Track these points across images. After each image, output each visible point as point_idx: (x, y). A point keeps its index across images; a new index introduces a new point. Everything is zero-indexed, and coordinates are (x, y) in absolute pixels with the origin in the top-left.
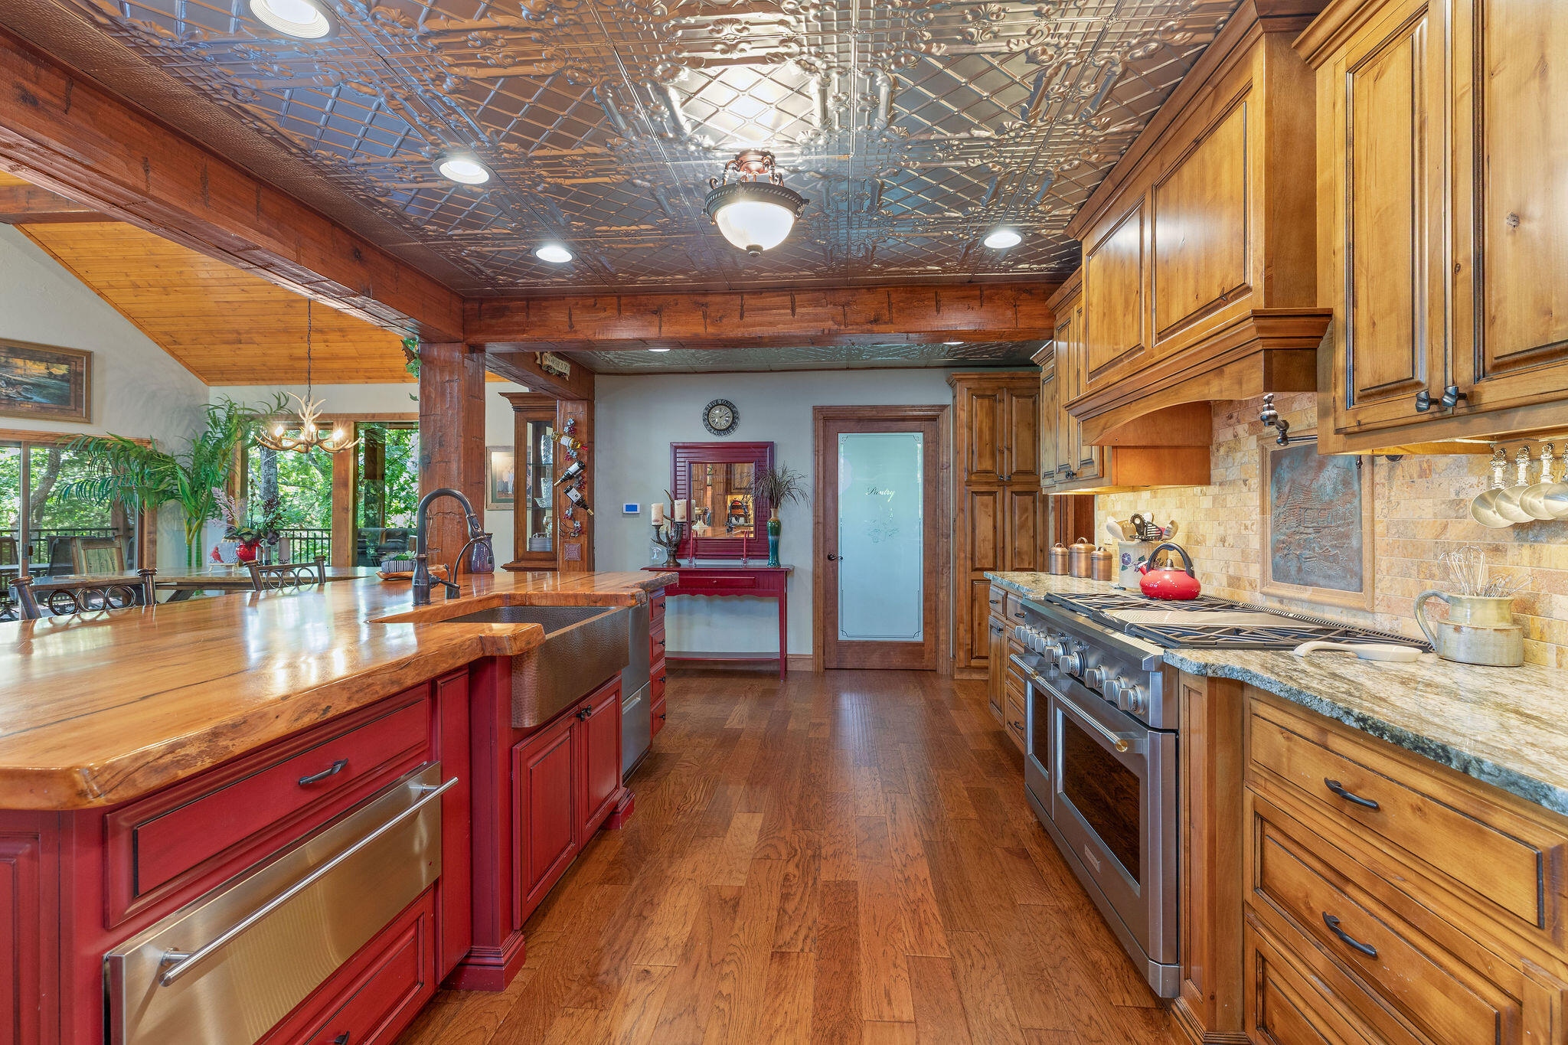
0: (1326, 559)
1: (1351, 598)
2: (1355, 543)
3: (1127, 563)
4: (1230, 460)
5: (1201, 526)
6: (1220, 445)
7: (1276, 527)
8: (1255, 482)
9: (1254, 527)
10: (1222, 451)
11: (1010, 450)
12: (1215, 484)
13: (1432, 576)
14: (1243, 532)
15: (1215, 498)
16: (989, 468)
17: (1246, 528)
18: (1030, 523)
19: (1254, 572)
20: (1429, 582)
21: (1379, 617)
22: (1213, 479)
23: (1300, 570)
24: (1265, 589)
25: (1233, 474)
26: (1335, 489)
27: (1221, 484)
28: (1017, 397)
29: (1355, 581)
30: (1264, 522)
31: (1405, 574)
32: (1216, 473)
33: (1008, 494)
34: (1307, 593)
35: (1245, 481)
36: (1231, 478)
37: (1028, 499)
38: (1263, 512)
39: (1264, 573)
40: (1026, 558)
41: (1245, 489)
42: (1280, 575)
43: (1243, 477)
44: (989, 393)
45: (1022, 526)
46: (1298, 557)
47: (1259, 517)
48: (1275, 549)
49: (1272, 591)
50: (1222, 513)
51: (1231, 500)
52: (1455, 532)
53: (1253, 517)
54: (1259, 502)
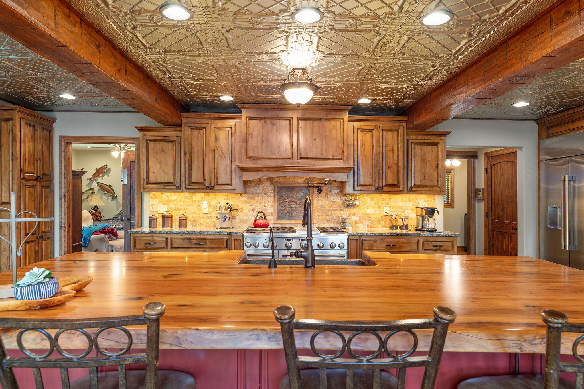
0: (299, 213)
3: (226, 219)
4: (257, 187)
5: (240, 207)
7: (279, 206)
8: (270, 194)
9: (269, 206)
10: (252, 184)
11: (41, 161)
12: (249, 193)
13: (328, 215)
15: (248, 198)
16: (33, 171)
17: (265, 206)
18: (49, 205)
19: (271, 218)
20: (328, 216)
23: (290, 216)
24: (275, 222)
25: (257, 191)
26: (302, 197)
27: (251, 193)
28: (43, 129)
30: (274, 205)
31: (322, 215)
33: (40, 187)
34: (293, 222)
35: (265, 194)
36: (257, 192)
37: (48, 190)
38: (274, 202)
39: (275, 218)
40: (47, 225)
41: (264, 195)
42: (279, 217)
43: (263, 192)
44: (32, 123)
45: (46, 206)
46: (289, 214)
47: (272, 203)
48: (278, 212)
49: (279, 222)
50: (252, 202)
51: (257, 198)
52: (333, 207)
53: (269, 203)
54: (272, 199)
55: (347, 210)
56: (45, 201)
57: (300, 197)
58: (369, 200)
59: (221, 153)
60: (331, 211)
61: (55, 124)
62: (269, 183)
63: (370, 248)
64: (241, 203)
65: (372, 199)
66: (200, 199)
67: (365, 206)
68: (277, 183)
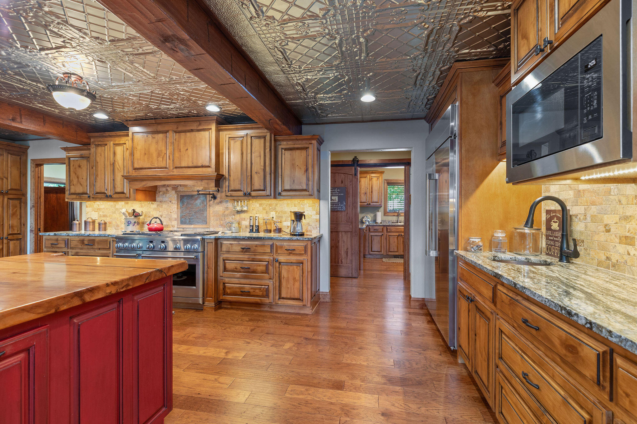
0: (198, 218)
1: (204, 226)
2: (205, 215)
3: (130, 223)
4: (164, 196)
5: (151, 213)
6: (160, 192)
7: (182, 212)
8: (175, 202)
9: (174, 212)
10: (161, 193)
11: (7, 179)
12: (158, 201)
13: (222, 220)
14: (169, 213)
15: (158, 205)
17: (171, 212)
18: (18, 213)
19: (175, 223)
21: (211, 229)
22: (157, 200)
23: (190, 221)
24: (179, 227)
25: (165, 199)
26: (200, 204)
27: (160, 202)
28: (11, 154)
29: (205, 222)
30: (178, 211)
31: (216, 220)
32: (157, 199)
33: (6, 199)
34: (192, 226)
35: (170, 202)
37: (17, 202)
38: (178, 209)
39: (178, 223)
40: (16, 229)
41: (170, 203)
42: (182, 223)
43: (169, 200)
45: (14, 214)
46: (189, 219)
47: (176, 210)
48: (181, 217)
49: (181, 227)
50: (161, 209)
51: (164, 206)
52: (226, 213)
53: (174, 210)
54: (176, 206)
55: (238, 215)
56: (12, 210)
57: (199, 204)
58: (258, 205)
59: (118, 166)
60: (225, 216)
61: (29, 151)
62: (174, 192)
63: (227, 250)
64: (152, 210)
65: (261, 205)
66: (121, 207)
67: (254, 211)
68: (180, 191)
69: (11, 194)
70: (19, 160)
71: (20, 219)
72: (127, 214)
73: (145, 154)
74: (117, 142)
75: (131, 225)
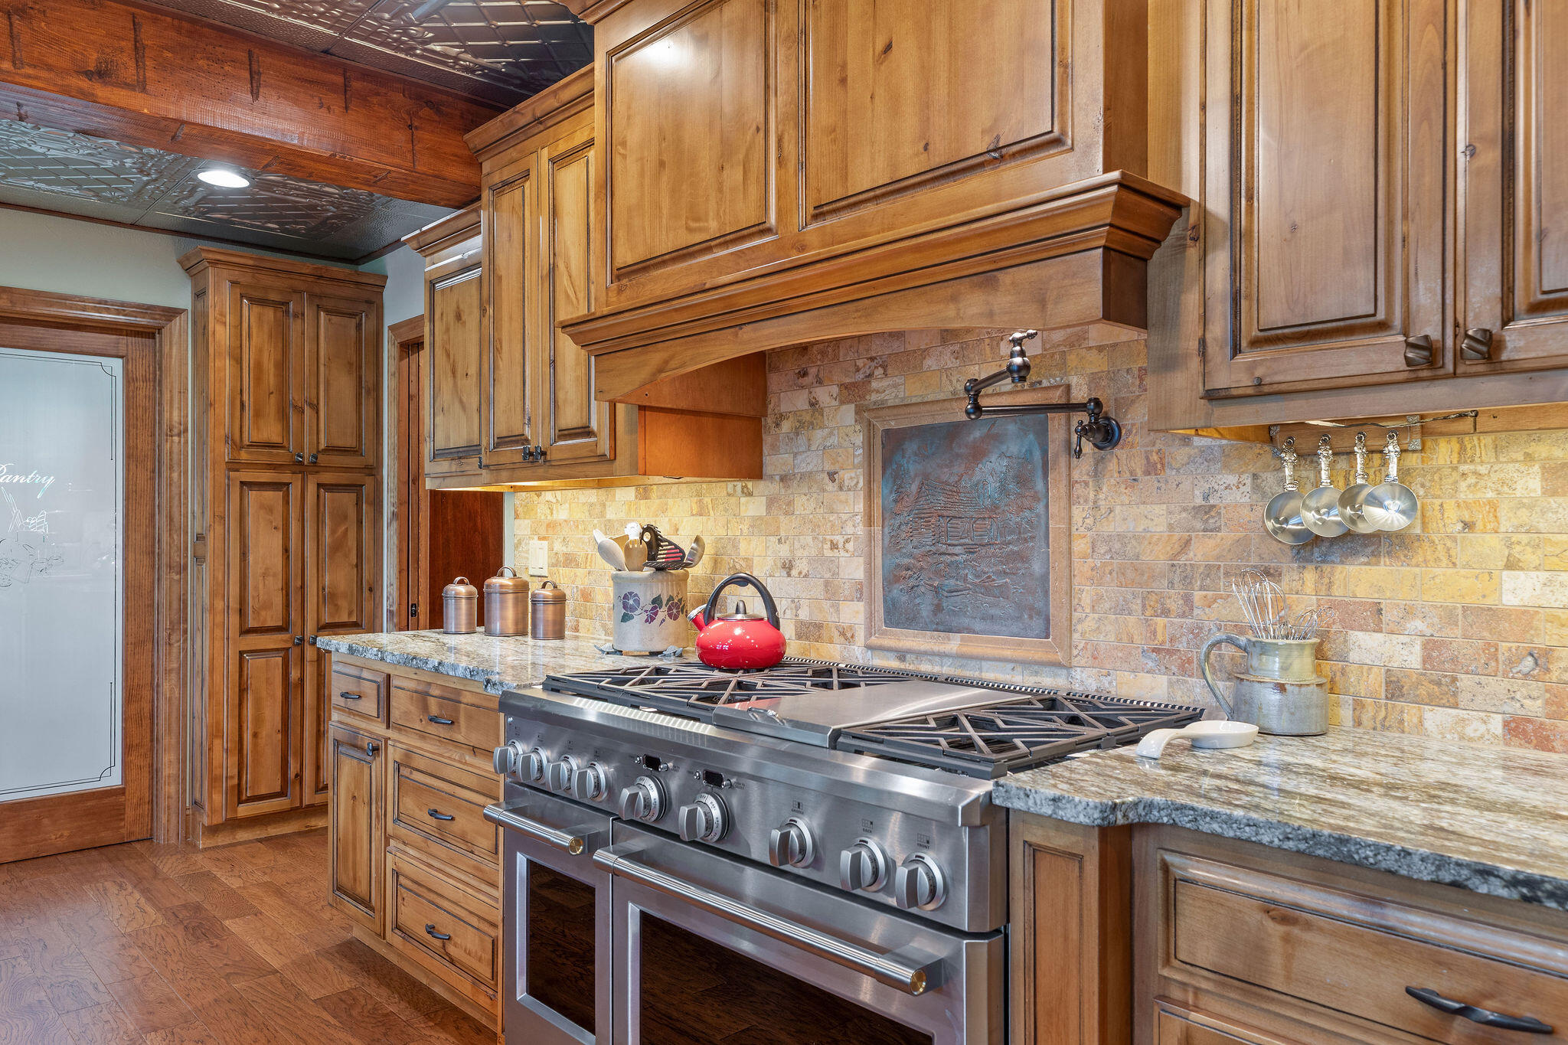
0: (988, 592)
1: (1032, 649)
2: (1037, 567)
3: (633, 609)
4: (802, 440)
5: (743, 546)
6: (781, 417)
7: (893, 545)
8: (854, 476)
9: (850, 546)
10: (786, 426)
11: (316, 408)
12: (771, 477)
13: (1166, 612)
14: (828, 553)
15: (771, 502)
16: (276, 438)
17: (834, 546)
18: (352, 542)
19: (854, 614)
20: (1160, 621)
21: (1078, 673)
22: (768, 469)
23: (938, 609)
24: (874, 640)
25: (809, 462)
26: (1003, 489)
27: (783, 479)
28: (328, 312)
29: (1037, 623)
30: (870, 538)
31: (1122, 609)
32: (773, 463)
33: (311, 489)
34: (954, 644)
35: (832, 476)
36: (804, 468)
37: (347, 499)
38: (869, 521)
39: (870, 617)
40: (343, 604)
41: (830, 486)
42: (897, 615)
43: (828, 467)
44: (273, 296)
45: (337, 547)
46: (936, 590)
47: (861, 530)
48: (891, 579)
49: (887, 642)
50: (786, 525)
51: (804, 504)
52: (1203, 550)
53: (849, 529)
54: (860, 507)
55: (1310, 576)
56: (333, 532)
57: (992, 486)
58: (1530, 483)
59: (565, 278)
60: (1187, 580)
62: (848, 414)
64: (745, 528)
67: (1489, 545)
68: (880, 407)
69: (327, 469)
70: (353, 332)
71: (359, 566)
72: (620, 553)
73: (662, 164)
74: (563, 147)
75: (639, 618)
